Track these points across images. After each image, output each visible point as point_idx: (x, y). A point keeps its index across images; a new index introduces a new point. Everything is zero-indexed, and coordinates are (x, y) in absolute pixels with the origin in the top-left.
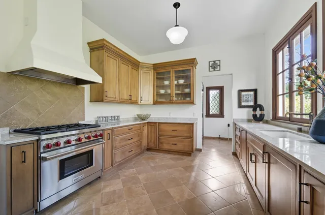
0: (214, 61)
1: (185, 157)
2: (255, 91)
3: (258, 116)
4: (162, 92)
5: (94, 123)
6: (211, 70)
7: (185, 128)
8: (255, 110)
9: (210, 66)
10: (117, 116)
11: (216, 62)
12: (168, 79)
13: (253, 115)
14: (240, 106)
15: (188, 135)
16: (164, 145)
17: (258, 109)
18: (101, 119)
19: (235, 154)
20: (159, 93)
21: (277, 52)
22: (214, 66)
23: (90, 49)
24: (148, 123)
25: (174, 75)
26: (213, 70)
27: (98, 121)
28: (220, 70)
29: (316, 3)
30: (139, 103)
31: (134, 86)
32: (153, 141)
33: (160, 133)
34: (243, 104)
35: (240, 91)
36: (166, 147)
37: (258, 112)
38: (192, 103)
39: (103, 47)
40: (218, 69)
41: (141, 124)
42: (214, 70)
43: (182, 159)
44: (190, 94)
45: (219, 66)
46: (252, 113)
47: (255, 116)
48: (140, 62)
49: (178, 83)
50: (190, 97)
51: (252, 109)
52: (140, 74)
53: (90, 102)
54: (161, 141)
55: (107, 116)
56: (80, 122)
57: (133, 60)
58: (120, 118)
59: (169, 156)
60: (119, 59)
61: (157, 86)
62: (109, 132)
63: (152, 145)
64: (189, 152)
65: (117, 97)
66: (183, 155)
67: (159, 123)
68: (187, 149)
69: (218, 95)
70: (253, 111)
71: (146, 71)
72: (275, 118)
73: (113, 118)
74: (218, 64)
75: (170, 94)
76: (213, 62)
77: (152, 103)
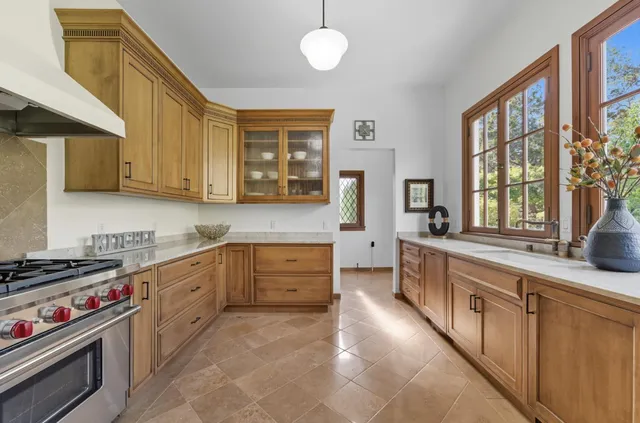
0: (364, 122)
1: (315, 315)
2: (430, 182)
3: (439, 227)
4: (257, 175)
5: (79, 255)
6: (358, 137)
7: (316, 254)
8: (432, 216)
9: (356, 130)
10: (149, 233)
11: (368, 123)
12: (274, 148)
13: (430, 225)
14: (408, 209)
15: (322, 269)
16: (269, 293)
17: (438, 214)
18: (105, 242)
19: (402, 297)
20: (250, 178)
21: (470, 120)
22: (364, 130)
23: (66, 32)
24: (227, 245)
25: (286, 141)
26: (361, 138)
27: (92, 247)
28: (374, 139)
29: (558, 46)
30: (205, 199)
31: (194, 157)
32: (240, 286)
33: (258, 268)
34: (413, 205)
35: (407, 182)
36: (272, 296)
37: (439, 220)
38: (326, 201)
39: (117, 33)
40: (371, 137)
41: (213, 249)
42: (364, 139)
43: (312, 321)
44: (321, 182)
45: (373, 131)
46: (428, 221)
47: (432, 226)
48: (206, 101)
49: (292, 157)
50: (321, 189)
51: (427, 215)
52: (205, 130)
53: (65, 190)
54: (261, 285)
55: (121, 231)
56: (30, 256)
57: (191, 90)
58: (157, 235)
59: (283, 318)
60: (161, 80)
61: (246, 163)
62: (146, 277)
63: (238, 297)
64: (323, 304)
65: (155, 182)
66: (311, 312)
67: (255, 245)
68: (319, 297)
69: (354, 187)
70: (430, 217)
71: (219, 125)
72: (468, 229)
73: (138, 238)
74: (371, 128)
75: (276, 182)
76: (361, 124)
77: (235, 200)
